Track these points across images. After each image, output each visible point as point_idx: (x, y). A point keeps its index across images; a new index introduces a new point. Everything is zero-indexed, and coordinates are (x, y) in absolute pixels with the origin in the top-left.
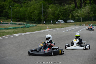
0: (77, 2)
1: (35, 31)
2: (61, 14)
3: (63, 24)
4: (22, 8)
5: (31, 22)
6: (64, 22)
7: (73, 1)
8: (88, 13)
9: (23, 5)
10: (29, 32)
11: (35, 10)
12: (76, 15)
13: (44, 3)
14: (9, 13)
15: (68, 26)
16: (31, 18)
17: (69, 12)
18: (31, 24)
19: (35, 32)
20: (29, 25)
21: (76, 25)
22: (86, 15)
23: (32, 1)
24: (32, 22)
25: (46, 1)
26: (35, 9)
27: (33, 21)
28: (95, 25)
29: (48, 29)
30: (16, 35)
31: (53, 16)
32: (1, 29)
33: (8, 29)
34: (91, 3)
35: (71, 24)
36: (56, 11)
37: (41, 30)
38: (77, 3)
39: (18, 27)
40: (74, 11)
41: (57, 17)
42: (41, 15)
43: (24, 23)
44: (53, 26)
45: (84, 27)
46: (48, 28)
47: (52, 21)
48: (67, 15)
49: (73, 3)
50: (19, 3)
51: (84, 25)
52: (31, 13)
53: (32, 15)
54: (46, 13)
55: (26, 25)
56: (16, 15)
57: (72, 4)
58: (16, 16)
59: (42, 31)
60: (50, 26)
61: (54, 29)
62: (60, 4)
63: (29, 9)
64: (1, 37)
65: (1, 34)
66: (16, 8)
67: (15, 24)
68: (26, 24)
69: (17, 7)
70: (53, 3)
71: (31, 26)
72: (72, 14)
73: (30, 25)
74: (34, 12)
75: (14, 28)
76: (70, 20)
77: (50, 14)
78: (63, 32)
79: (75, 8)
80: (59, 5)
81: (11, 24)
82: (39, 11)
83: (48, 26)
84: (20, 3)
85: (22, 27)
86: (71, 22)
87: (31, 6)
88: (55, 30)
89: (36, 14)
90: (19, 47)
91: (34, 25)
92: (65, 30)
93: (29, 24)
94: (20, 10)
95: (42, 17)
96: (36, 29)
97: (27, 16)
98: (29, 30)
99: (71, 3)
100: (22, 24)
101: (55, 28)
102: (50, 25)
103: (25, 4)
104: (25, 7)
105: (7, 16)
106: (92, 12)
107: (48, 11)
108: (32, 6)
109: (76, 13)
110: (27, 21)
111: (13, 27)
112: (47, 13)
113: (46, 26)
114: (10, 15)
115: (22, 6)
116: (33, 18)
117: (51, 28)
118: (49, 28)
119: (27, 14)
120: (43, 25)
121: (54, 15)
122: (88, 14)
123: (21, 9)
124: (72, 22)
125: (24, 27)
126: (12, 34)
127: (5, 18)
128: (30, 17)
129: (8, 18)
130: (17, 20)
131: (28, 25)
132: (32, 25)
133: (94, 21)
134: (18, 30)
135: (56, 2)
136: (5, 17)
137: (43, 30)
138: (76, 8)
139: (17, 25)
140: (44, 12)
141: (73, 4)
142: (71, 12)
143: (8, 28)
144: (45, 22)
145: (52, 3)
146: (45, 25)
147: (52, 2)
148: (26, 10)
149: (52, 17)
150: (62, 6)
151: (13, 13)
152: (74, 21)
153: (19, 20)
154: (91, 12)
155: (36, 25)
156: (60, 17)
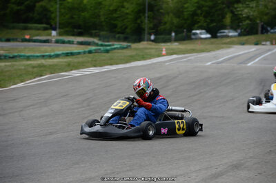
1: (127, 62)
2: (201, 14)
3: (207, 41)
5: (115, 37)
6: (209, 36)
10: (111, 65)
11: (125, 4)
12: (244, 16)
14: (52, 13)
15: (222, 48)
16: (115, 26)
17: (224, 8)
18: (115, 41)
19: (127, 65)
20: (109, 46)
21: (243, 44)
22: (273, 13)
24: (117, 36)
29: (164, 56)
30: (75, 73)
31: (178, 20)
32: (32, 56)
33: (50, 57)
35: (228, 40)
36: (186, 6)
37: (144, 58)
39: (80, 51)
40: (240, 5)
41: (189, 22)
42: (143, 17)
43: (96, 40)
44: (179, 48)
45: (269, 50)
46: (164, 52)
47: (176, 34)
48: (218, 16)
52: (115, 11)
53: (118, 17)
54: (158, 10)
55: (102, 45)
56: (72, 18)
58: (72, 21)
59: (148, 62)
60: (171, 47)
61: (183, 56)
64: (35, 78)
65: (35, 69)
67: (69, 42)
68: (100, 43)
71: (115, 49)
72: (232, 12)
73: (113, 45)
74: (123, 7)
75: (67, 55)
76: (226, 31)
77: (168, 13)
78: (209, 63)
81: (57, 42)
82: (137, 4)
83: (164, 47)
85: (90, 52)
86: (228, 36)
88: (185, 58)
89: (127, 14)
91: (125, 44)
92: (215, 57)
93: (108, 42)
94: (81, 2)
95: (147, 24)
96: (131, 56)
97: (102, 19)
98: (111, 59)
100: (89, 44)
101: (184, 54)
102: (169, 44)
105: (46, 21)
107: (164, 6)
109: (246, 11)
110: (102, 33)
111: (64, 52)
112: (161, 11)
113: (157, 47)
114: (55, 17)
116: (119, 25)
117: (172, 54)
118: (168, 54)
119: (102, 13)
120: (149, 46)
121: (179, 17)
124: (231, 37)
125: (96, 51)
126: (66, 71)
127: (39, 26)
128: (112, 22)
129: (48, 26)
130: (75, 30)
131: (106, 46)
132: (119, 46)
134: (80, 59)
136: (42, 23)
137: (150, 58)
139: (75, 44)
140: (151, 8)
142: (228, 7)
143: (52, 54)
144: (152, 37)
146: (154, 45)
148: (100, 3)
149: (176, 21)
153: (79, 30)
155: (130, 46)
156: (199, 22)
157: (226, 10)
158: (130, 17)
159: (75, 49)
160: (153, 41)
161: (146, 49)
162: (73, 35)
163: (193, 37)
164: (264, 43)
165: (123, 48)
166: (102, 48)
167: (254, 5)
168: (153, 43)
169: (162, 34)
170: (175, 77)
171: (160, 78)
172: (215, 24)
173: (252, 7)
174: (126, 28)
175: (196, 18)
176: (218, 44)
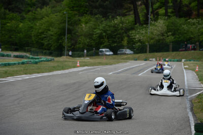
0: (139, 12)
1: (50, 71)
3: (110, 57)
4: (22, 22)
5: (42, 53)
6: (111, 53)
7: (132, 10)
8: (163, 35)
9: (25, 16)
10: (38, 73)
11: (51, 28)
12: (137, 39)
13: (70, 12)
15: (121, 62)
16: (43, 44)
17: (123, 33)
18: (43, 55)
19: (51, 74)
20: (38, 59)
21: (136, 60)
22: (157, 38)
23: (45, 7)
24: (44, 51)
25: (75, 8)
26: (51, 24)
27: (46, 49)
28: (176, 60)
29: (78, 67)
30: (10, 79)
31: (88, 40)
34: (169, 14)
35: (126, 56)
36: (95, 31)
37: (63, 69)
38: (140, 14)
39: (15, 62)
40: (134, 32)
42: (64, 38)
43: (28, 55)
44: (89, 62)
45: (154, 65)
46: (78, 64)
47: (87, 51)
48: (118, 38)
49: (132, 13)
50: (17, 12)
51: (154, 59)
52: (42, 33)
53: (45, 37)
54: (74, 34)
55: (32, 58)
56: (10, 37)
57: (129, 15)
58: (11, 40)
59: (67, 71)
60: (83, 60)
61: (92, 67)
62: (105, 15)
63: (38, 24)
66: (9, 23)
67: (8, 56)
68: (31, 56)
69: (12, 19)
70: (88, 13)
71: (42, 61)
72: (128, 36)
73: (41, 58)
74: (49, 30)
75: (5, 65)
76: (124, 50)
77: (81, 35)
78: (111, 73)
79: (136, 24)
80: (103, 17)
82: (59, 29)
83: (78, 61)
84: (20, 11)
85: (23, 63)
86: (126, 54)
87: (42, 19)
89: (52, 35)
90: (18, 104)
91: (50, 58)
92: (115, 69)
93: (37, 56)
94: (18, 26)
95: (66, 43)
96: (54, 67)
97: (33, 39)
98: (39, 69)
99: (128, 13)
100: (22, 57)
102: (82, 58)
103: (30, 13)
104: (30, 21)
106: (170, 33)
107: (79, 30)
108: (44, 19)
109: (138, 36)
110: (33, 49)
111: (3, 63)
112: (77, 34)
113: (73, 60)
115: (23, 19)
116: (46, 43)
117: (84, 66)
118: (81, 66)
119: (33, 35)
120: (68, 60)
121: (90, 38)
122: (162, 38)
123: (22, 24)
124: (128, 54)
125: (28, 63)
126: (3, 78)
128: (40, 41)
130: (13, 47)
131: (35, 59)
132: (45, 59)
133: (175, 53)
134: (15, 68)
135: (95, 11)
137: (68, 69)
138: (138, 24)
139: (12, 57)
140: (70, 31)
141: (132, 15)
142: (126, 33)
144: (70, 53)
145: (86, 14)
146: (71, 59)
147: (87, 11)
148: (32, 27)
150: (109, 18)
151: (3, 32)
152: (132, 52)
153: (15, 47)
154: (167, 33)
155: (53, 59)
156: (104, 43)
157: (124, 35)
158: (54, 38)
159: (11, 60)
160: (70, 56)
161: (66, 61)
162: (11, 50)
163: (100, 53)
164: (151, 59)
165: (48, 61)
166: (32, 60)
167: (144, 32)
168: (71, 58)
169: (77, 51)
170: (85, 83)
171: (74, 83)
172: (116, 45)
173: (142, 34)
174: (51, 46)
175: (102, 40)
176: (118, 59)
